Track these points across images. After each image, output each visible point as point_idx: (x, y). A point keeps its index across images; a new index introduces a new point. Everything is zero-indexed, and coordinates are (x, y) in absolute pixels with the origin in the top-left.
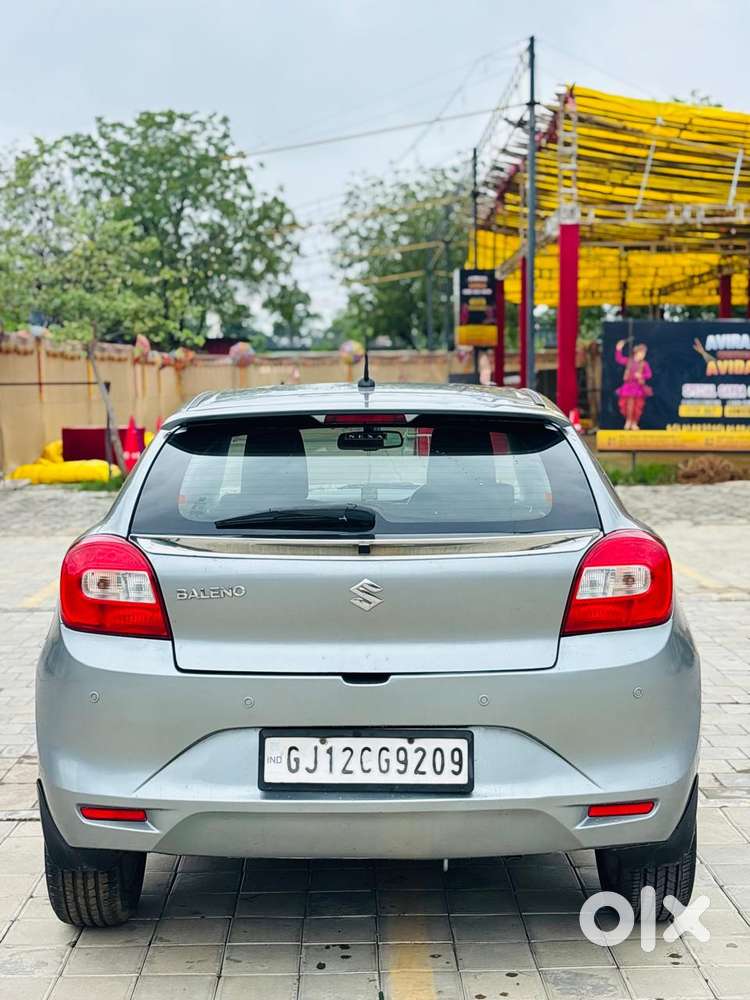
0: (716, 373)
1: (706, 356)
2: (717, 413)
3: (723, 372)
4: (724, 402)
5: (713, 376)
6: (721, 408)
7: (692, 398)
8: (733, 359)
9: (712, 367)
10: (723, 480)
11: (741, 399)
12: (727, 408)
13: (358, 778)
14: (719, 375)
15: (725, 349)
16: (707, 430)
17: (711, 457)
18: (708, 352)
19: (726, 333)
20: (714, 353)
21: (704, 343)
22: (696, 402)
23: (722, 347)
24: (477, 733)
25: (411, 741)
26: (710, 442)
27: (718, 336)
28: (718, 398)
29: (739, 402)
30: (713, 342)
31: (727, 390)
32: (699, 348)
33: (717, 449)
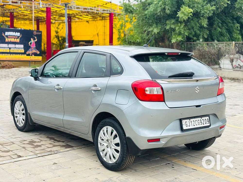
0: (8, 41)
1: (5, 37)
2: (8, 51)
3: (9, 41)
4: (10, 48)
5: (7, 42)
6: (9, 50)
7: (2, 47)
8: (12, 38)
9: (7, 40)
10: (12, 68)
11: (14, 48)
12: (11, 50)
13: (196, 127)
14: (8, 42)
15: (10, 35)
16: (6, 55)
17: (8, 62)
18: (6, 36)
19: (10, 32)
20: (7, 36)
21: (5, 34)
22: (3, 48)
23: (9, 35)
24: (210, 115)
25: (201, 118)
26: (7, 58)
27: (8, 32)
28: (8, 47)
29: (13, 49)
30: (7, 33)
31: (10, 46)
32: (3, 35)
33: (9, 60)
